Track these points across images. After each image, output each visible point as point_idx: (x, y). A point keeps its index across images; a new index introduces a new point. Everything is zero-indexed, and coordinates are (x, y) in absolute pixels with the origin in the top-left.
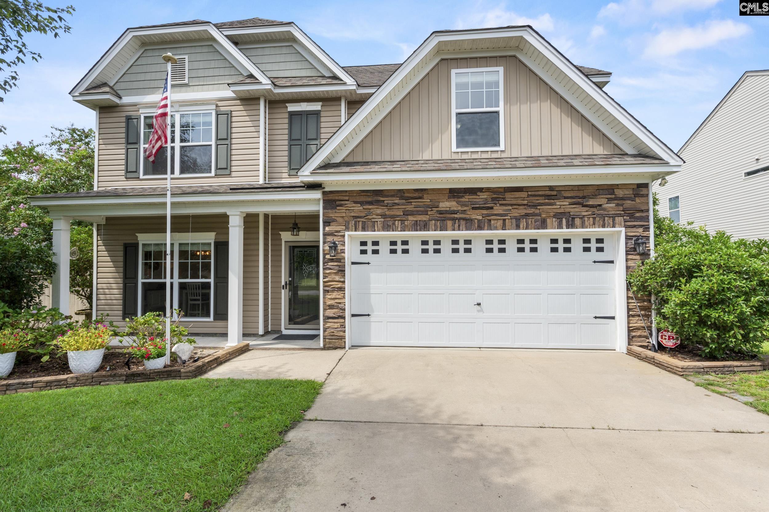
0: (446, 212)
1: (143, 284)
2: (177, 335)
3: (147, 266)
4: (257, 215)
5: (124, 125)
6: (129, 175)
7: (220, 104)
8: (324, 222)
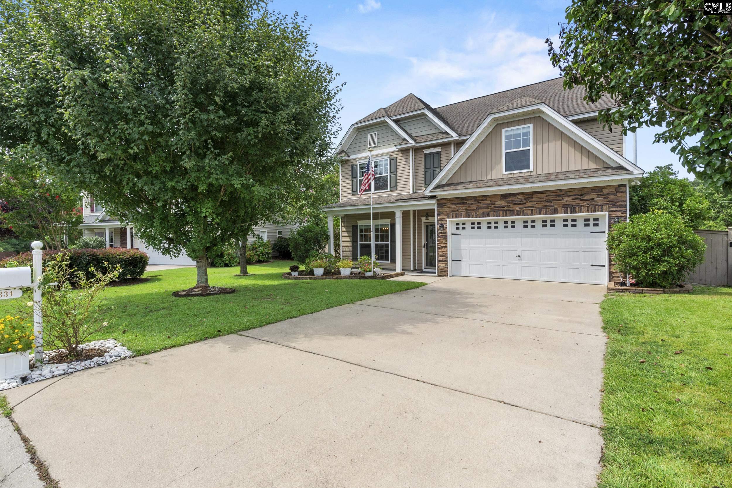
0: (499, 207)
1: (360, 244)
2: (376, 265)
3: (361, 236)
4: (409, 212)
5: (351, 169)
6: (354, 193)
7: (391, 154)
8: (438, 214)
